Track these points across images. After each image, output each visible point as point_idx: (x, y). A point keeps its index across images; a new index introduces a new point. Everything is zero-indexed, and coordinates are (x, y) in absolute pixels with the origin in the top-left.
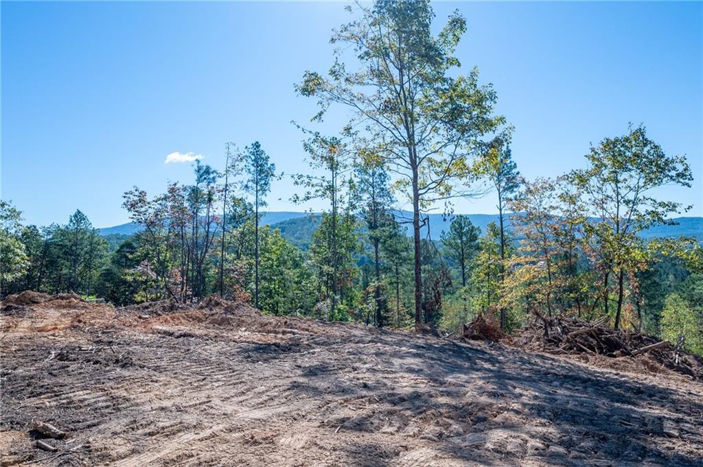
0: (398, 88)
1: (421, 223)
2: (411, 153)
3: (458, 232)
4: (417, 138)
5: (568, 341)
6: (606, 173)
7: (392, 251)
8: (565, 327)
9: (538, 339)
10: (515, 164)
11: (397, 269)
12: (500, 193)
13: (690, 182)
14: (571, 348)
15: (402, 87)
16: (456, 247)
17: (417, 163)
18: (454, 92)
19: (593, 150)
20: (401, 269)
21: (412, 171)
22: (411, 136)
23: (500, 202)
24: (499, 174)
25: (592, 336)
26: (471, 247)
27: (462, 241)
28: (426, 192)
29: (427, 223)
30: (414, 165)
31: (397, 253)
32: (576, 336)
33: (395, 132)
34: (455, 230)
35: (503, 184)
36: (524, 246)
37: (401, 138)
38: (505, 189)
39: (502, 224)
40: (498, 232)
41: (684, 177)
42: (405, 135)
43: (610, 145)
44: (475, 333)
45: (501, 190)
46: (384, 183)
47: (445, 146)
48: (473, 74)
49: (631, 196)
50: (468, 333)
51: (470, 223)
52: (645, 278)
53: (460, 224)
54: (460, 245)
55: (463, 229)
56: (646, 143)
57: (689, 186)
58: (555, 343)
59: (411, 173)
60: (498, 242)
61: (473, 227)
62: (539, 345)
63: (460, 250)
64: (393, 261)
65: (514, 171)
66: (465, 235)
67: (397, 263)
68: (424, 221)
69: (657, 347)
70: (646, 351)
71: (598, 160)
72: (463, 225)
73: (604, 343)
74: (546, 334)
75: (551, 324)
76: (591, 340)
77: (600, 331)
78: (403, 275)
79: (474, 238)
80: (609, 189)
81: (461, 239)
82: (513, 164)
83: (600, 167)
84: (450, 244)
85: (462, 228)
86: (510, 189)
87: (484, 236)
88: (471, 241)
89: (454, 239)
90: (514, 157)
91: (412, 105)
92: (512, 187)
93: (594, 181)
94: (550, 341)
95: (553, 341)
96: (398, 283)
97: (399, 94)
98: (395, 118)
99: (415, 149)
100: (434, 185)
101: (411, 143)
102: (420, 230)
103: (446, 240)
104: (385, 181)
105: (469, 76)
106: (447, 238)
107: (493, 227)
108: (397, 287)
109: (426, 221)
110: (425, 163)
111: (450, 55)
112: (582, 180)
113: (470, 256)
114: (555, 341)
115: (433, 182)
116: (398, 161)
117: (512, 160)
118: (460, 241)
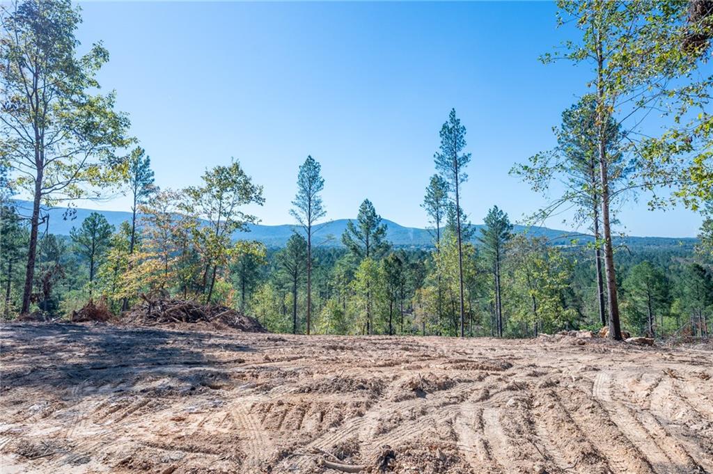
0: (31, 90)
1: (40, 221)
2: (37, 154)
3: (91, 229)
4: (46, 141)
5: (164, 316)
6: (214, 190)
7: (7, 247)
8: (165, 306)
9: (142, 317)
10: (153, 173)
11: (10, 266)
12: (135, 196)
13: (263, 203)
14: (166, 321)
15: (35, 90)
16: (87, 244)
17: (44, 164)
18: (91, 107)
19: (207, 173)
20: (15, 266)
21: (36, 171)
22: (39, 138)
23: (135, 204)
24: (137, 180)
25: (184, 311)
26: (103, 243)
27: (94, 239)
28: (50, 192)
29: (46, 221)
30: (40, 165)
31: (13, 249)
32: (171, 311)
33: (21, 131)
34: (88, 227)
35: (139, 188)
36: (147, 243)
37: (27, 138)
38: (141, 193)
39: (134, 223)
40: (131, 231)
41: (260, 200)
42: (33, 135)
43: (220, 171)
44: (84, 317)
45: (137, 192)
46: (5, 173)
47: (77, 152)
48: (111, 96)
49: (228, 210)
50: (77, 317)
51: (105, 221)
52: (250, 269)
53: (94, 222)
54: (92, 242)
55: (97, 227)
56: (241, 173)
57: (262, 205)
58: (154, 318)
59: (35, 173)
60: (129, 239)
61: (108, 225)
62: (141, 322)
63: (91, 247)
64: (6, 258)
65: (151, 178)
66: (99, 232)
67: (11, 260)
68: (43, 219)
69: (226, 314)
70: (218, 317)
71: (210, 181)
72: (97, 222)
73: (191, 314)
74: (149, 312)
75: (154, 304)
76: (182, 313)
77: (190, 306)
78: (18, 273)
79: (106, 234)
80: (215, 203)
81: (93, 234)
82: (151, 172)
83: (211, 185)
84: (81, 241)
85: (95, 225)
86: (146, 193)
87: (118, 233)
88: (104, 237)
89: (86, 235)
90: (152, 167)
91: (46, 108)
92: (148, 192)
93: (205, 197)
94: (150, 317)
95: (153, 317)
96: (9, 281)
97: (31, 97)
98: (24, 118)
99: (42, 152)
100: (61, 186)
101: (39, 145)
102: (39, 226)
103: (76, 237)
104: (5, 170)
105: (107, 96)
106: (77, 234)
107: (126, 227)
108: (9, 285)
109: (46, 219)
110: (52, 165)
111: (90, 77)
112: (197, 195)
113: (99, 252)
114: (156, 317)
115: (60, 183)
116: (20, 159)
117: (150, 168)
118: (91, 238)
